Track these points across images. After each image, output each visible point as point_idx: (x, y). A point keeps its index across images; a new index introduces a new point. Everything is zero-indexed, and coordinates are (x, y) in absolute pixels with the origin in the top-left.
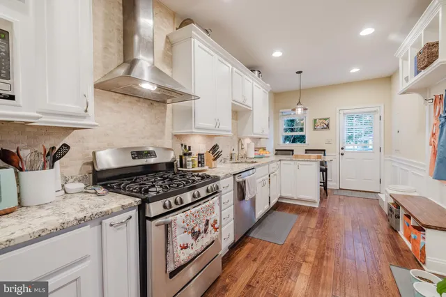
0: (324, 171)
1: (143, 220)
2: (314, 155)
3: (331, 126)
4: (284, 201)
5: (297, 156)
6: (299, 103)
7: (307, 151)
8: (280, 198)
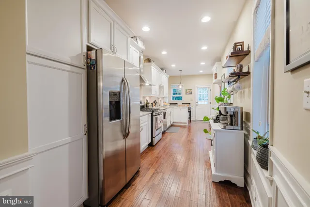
0: (190, 112)
1: (152, 116)
2: (186, 105)
3: (193, 93)
4: (174, 124)
5: (179, 105)
6: (180, 84)
7: (183, 103)
8: (173, 123)
